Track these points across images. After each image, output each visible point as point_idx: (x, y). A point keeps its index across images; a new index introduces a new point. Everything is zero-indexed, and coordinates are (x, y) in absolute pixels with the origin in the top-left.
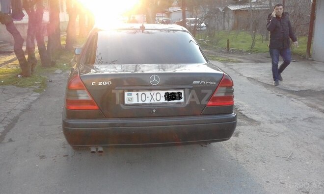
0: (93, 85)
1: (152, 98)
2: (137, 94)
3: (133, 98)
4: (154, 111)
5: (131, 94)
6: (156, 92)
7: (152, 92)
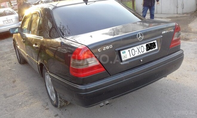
0: (99, 51)
1: (139, 51)
2: (129, 51)
3: (127, 55)
4: (142, 61)
5: (125, 52)
6: (140, 46)
7: (138, 47)
